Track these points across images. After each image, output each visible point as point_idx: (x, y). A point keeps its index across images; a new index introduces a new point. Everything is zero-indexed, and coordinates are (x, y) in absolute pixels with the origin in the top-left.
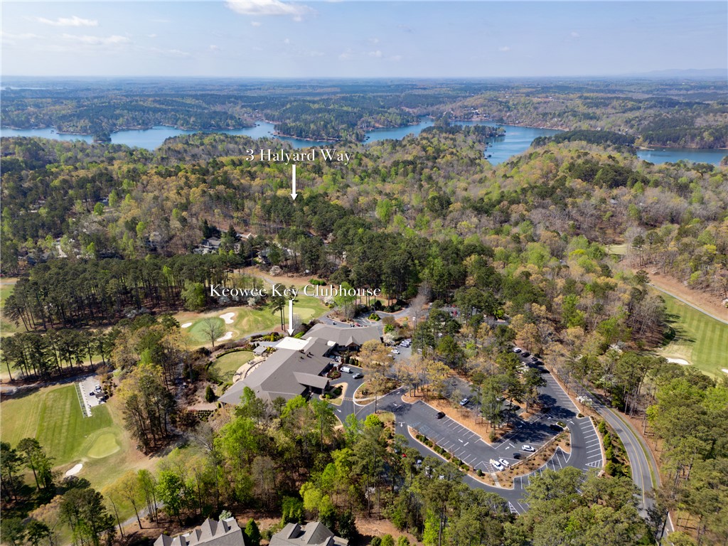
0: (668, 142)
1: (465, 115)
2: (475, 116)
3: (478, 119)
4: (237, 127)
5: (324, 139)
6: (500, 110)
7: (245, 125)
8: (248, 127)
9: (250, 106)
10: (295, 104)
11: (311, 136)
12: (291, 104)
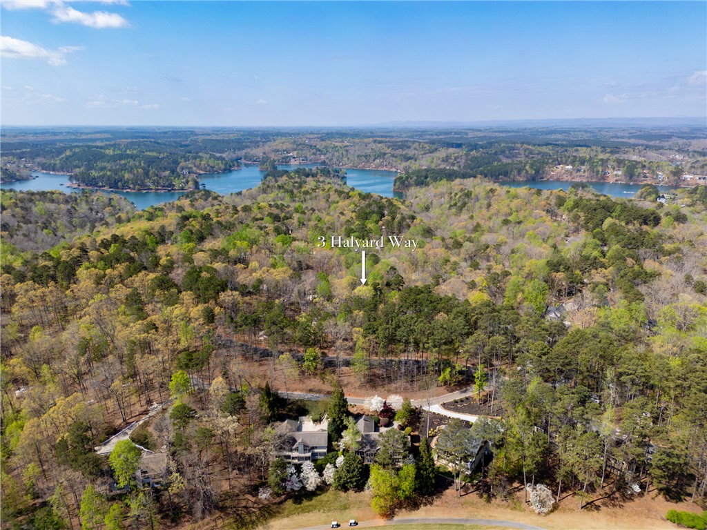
0: (500, 177)
1: (283, 158)
2: (292, 160)
3: (297, 162)
4: (7, 180)
5: (151, 189)
6: (314, 154)
7: (17, 177)
8: (22, 180)
9: (12, 154)
10: (77, 150)
11: (131, 186)
12: (71, 151)
